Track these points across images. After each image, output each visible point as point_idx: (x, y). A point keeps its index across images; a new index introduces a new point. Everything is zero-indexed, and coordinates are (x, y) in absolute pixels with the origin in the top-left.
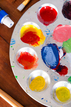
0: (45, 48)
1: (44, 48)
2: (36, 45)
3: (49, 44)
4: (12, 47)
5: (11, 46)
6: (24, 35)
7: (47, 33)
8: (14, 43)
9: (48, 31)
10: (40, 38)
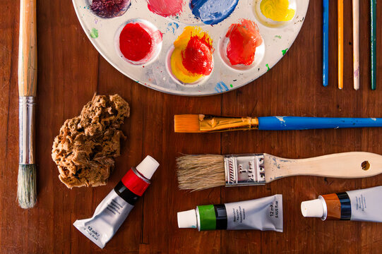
0: (205, 20)
1: (207, 23)
2: (208, 39)
3: (194, 16)
4: (231, 86)
5: (230, 88)
6: (196, 74)
7: (175, 28)
8: (222, 86)
9: (170, 28)
10: (191, 37)
